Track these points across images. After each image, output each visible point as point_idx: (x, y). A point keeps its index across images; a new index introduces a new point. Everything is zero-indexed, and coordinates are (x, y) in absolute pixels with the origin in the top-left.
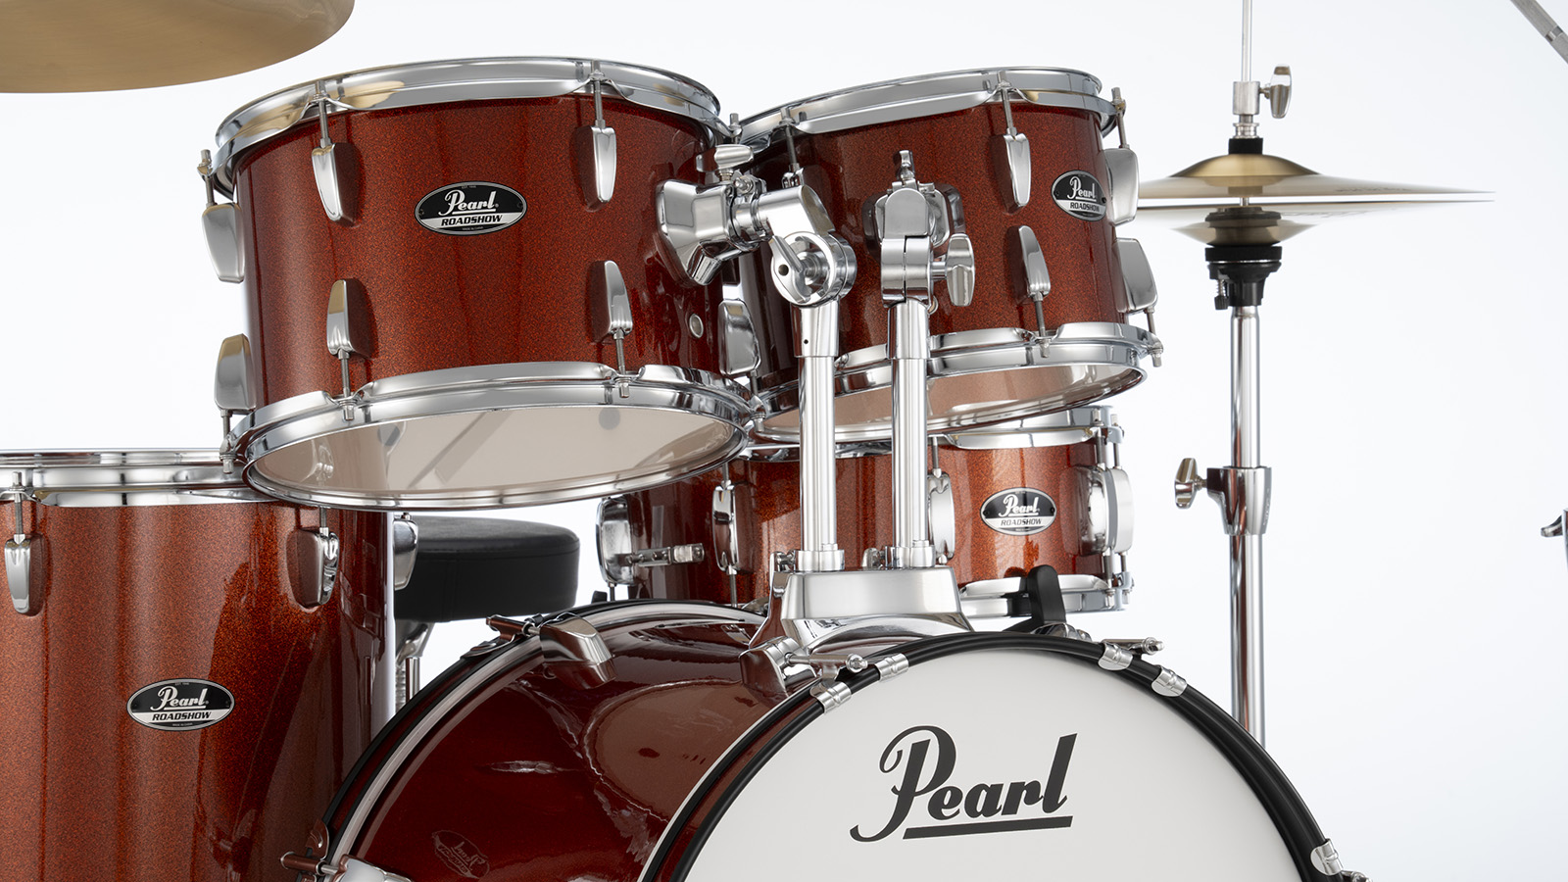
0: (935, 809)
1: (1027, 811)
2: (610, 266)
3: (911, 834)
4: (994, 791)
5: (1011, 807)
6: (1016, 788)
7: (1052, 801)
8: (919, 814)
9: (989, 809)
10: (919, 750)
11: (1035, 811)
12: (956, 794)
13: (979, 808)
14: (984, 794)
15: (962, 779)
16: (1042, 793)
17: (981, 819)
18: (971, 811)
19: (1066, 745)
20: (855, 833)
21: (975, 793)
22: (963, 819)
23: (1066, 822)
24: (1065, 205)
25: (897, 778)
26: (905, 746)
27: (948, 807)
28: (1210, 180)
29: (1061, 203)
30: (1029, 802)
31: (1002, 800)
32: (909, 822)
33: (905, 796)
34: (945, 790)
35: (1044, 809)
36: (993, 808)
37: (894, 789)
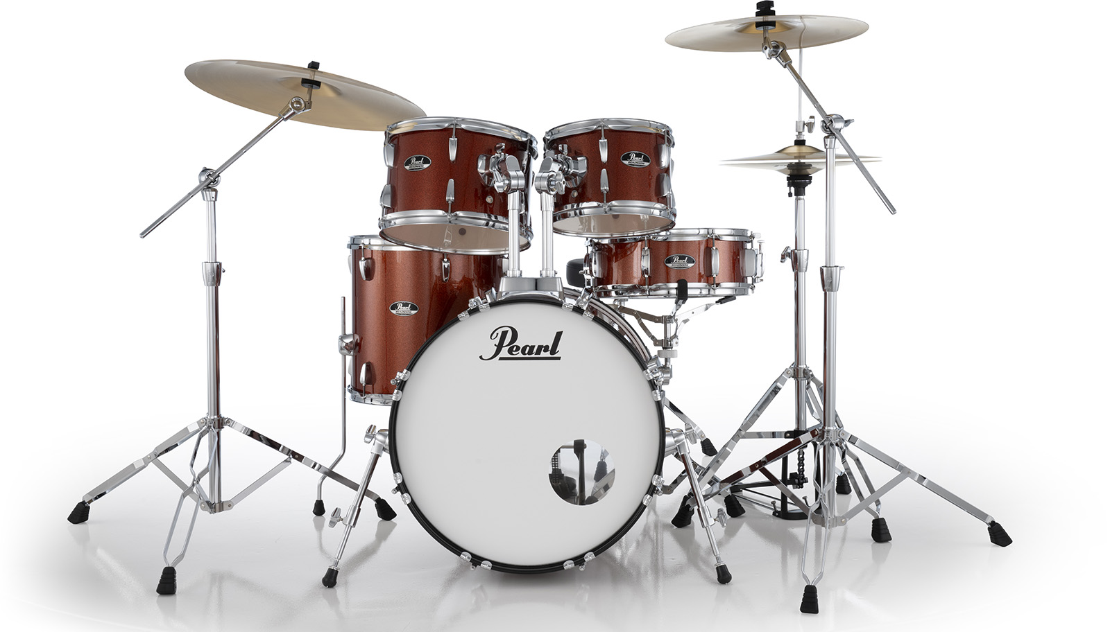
0: (510, 351)
1: (543, 354)
2: (451, 181)
3: (501, 359)
4: (532, 348)
5: (538, 352)
6: (540, 348)
7: (553, 351)
8: (504, 352)
9: (530, 353)
10: (504, 334)
11: (548, 354)
12: (518, 348)
13: (526, 352)
14: (528, 348)
15: (520, 342)
16: (550, 349)
17: (527, 356)
18: (523, 352)
19: (559, 335)
20: (481, 357)
21: (525, 348)
22: (521, 355)
23: (559, 358)
24: (626, 162)
25: (497, 341)
26: (500, 331)
27: (515, 351)
28: (787, 154)
29: (623, 161)
30: (545, 351)
31: (535, 351)
32: (501, 355)
33: (499, 347)
34: (514, 346)
35: (551, 354)
36: (532, 353)
37: (495, 345)
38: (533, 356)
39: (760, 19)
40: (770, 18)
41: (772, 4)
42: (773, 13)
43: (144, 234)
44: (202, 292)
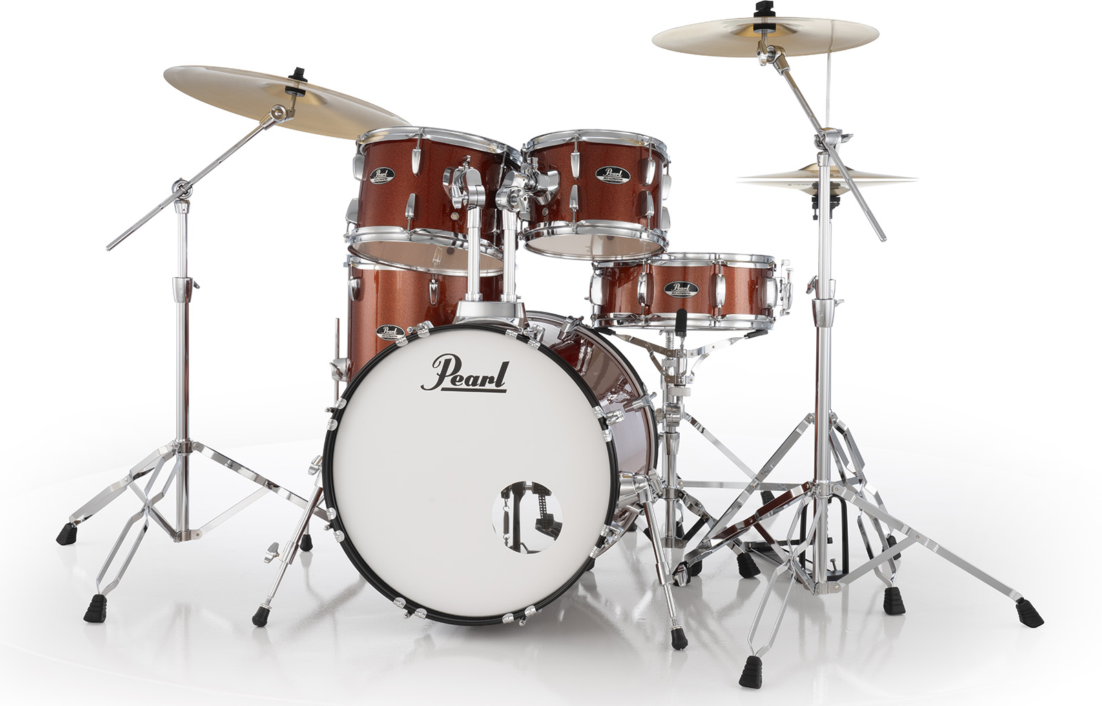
0: (453, 381)
1: (488, 386)
2: (413, 196)
3: (443, 389)
4: (476, 378)
5: (483, 384)
6: (485, 378)
7: (499, 383)
8: (447, 383)
9: (474, 384)
10: (447, 362)
11: (493, 386)
12: (461, 378)
13: (470, 383)
14: (472, 379)
15: (464, 372)
16: (495, 380)
18: (467, 383)
19: (505, 365)
20: (422, 387)
21: (469, 378)
22: (464, 386)
23: (504, 391)
24: (601, 178)
25: (439, 370)
26: (443, 360)
27: (459, 381)
28: (812, 171)
29: (598, 177)
30: (491, 382)
31: (479, 382)
32: (443, 385)
33: (442, 377)
34: (457, 376)
35: (496, 386)
36: (476, 384)
37: (438, 374)
38: (477, 387)
39: (759, 20)
40: (770, 20)
41: (771, 4)
42: (773, 14)
43: (111, 247)
44: (173, 309)
